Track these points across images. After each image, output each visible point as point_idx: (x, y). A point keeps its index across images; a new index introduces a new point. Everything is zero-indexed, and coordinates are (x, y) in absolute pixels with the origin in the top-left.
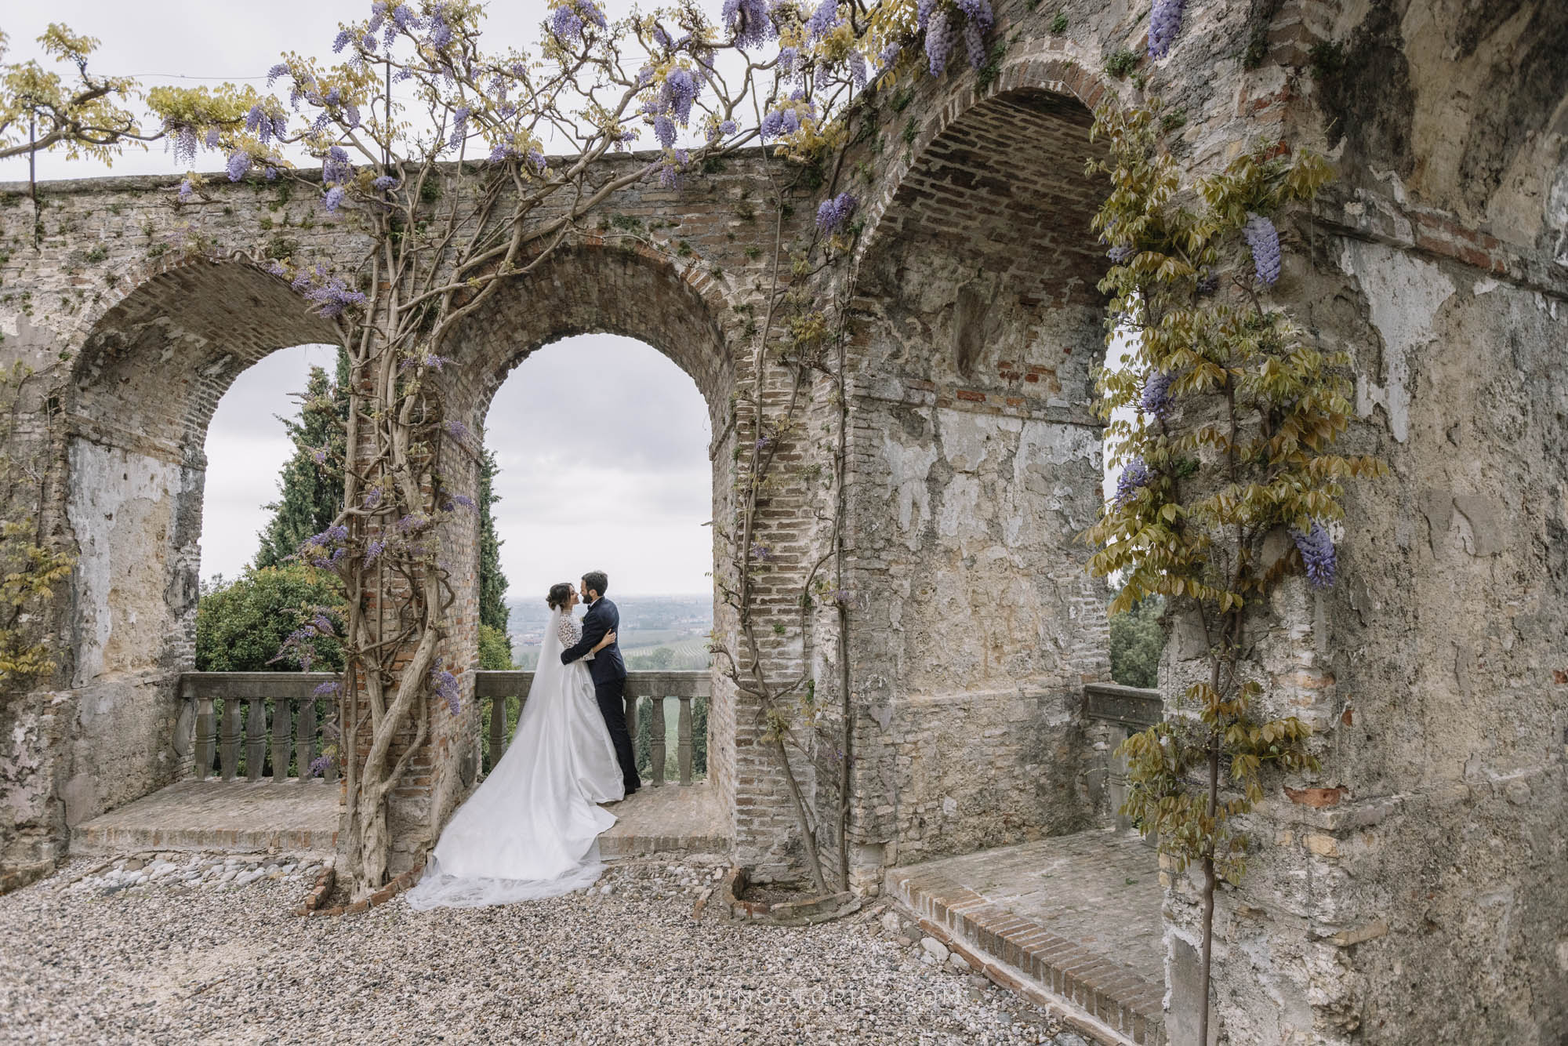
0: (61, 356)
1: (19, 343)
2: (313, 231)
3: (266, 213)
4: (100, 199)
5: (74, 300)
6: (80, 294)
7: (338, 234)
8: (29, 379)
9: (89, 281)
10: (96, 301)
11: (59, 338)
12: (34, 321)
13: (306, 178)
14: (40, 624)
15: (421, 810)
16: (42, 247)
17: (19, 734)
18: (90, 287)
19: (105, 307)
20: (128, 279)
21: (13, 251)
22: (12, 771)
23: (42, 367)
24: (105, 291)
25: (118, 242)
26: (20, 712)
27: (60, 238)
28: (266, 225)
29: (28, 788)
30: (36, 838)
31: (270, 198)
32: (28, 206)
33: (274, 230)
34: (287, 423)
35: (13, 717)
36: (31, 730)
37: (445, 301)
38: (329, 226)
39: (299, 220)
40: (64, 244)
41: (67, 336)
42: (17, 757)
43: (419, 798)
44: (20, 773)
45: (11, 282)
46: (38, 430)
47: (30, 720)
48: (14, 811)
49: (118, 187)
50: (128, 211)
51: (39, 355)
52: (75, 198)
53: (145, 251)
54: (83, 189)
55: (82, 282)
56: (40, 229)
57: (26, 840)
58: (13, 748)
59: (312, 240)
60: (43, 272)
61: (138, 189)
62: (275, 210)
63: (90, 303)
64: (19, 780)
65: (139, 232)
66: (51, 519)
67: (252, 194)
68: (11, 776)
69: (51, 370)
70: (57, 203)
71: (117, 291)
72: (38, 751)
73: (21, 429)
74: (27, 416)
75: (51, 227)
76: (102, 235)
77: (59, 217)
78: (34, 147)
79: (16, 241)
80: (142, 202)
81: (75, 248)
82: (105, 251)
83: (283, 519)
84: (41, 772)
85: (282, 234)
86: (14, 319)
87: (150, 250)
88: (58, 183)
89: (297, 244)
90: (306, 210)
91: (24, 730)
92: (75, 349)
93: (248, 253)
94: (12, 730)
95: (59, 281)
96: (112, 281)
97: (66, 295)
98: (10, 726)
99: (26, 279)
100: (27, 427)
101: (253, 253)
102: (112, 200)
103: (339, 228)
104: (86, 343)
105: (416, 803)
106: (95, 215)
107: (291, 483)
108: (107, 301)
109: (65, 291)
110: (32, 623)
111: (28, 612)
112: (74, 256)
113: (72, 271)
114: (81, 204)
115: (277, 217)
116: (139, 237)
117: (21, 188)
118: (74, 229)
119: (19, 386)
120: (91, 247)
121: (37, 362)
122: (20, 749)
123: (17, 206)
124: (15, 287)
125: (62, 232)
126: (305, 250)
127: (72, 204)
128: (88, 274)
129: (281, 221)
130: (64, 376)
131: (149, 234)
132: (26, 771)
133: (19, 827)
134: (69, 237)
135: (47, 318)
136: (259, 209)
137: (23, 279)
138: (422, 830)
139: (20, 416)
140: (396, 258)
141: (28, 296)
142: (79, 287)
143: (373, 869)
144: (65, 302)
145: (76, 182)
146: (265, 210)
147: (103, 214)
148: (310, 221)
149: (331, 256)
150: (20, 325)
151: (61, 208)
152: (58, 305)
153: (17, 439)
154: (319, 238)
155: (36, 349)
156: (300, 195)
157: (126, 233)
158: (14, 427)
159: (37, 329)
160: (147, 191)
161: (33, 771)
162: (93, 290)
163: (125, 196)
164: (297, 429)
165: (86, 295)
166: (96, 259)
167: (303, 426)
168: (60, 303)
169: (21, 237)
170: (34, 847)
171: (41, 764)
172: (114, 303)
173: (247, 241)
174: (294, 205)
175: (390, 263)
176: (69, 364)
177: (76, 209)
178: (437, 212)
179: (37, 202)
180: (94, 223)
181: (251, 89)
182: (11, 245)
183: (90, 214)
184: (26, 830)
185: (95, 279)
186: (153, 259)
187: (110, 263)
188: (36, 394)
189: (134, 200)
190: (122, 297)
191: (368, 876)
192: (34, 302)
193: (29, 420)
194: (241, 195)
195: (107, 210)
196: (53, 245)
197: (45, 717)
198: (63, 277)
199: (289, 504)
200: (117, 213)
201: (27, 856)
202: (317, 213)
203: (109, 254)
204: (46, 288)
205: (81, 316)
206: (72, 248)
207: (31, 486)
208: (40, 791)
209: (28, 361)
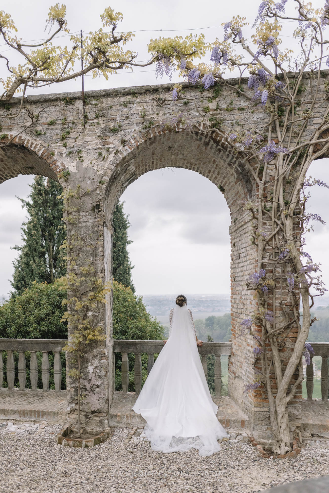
0: (100, 182)
1: (78, 176)
2: (232, 113)
3: (206, 104)
4: (116, 99)
5: (104, 153)
6: (108, 150)
7: (246, 114)
8: (85, 194)
9: (112, 143)
10: (116, 153)
11: (98, 173)
12: (86, 164)
13: (230, 83)
14: (98, 316)
15: (298, 411)
16: (87, 126)
17: (91, 369)
18: (113, 146)
19: (121, 156)
20: (132, 141)
21: (71, 129)
22: (88, 387)
23: (90, 189)
24: (120, 148)
25: (126, 122)
26: (91, 358)
27: (96, 121)
28: (207, 110)
29: (97, 395)
30: (101, 418)
31: (209, 95)
32: (79, 104)
33: (211, 113)
34: (23, 201)
35: (87, 361)
36: (96, 367)
37: (311, 150)
38: (242, 109)
39: (224, 106)
40: (98, 124)
41: (101, 172)
42: (90, 380)
43: (297, 405)
44: (92, 387)
45: (72, 145)
46: (90, 221)
47: (96, 362)
48: (90, 405)
49: (126, 93)
50: (131, 105)
51: (89, 182)
52: (104, 99)
53: (141, 126)
54: (108, 94)
55: (108, 143)
56: (86, 117)
57: (96, 418)
58: (88, 376)
59: (232, 118)
60: (88, 139)
61: (137, 93)
62: (211, 102)
63: (113, 155)
64: (92, 390)
65: (138, 116)
66: (100, 265)
67: (199, 93)
68: (88, 389)
69: (95, 190)
70: (94, 102)
71: (126, 147)
72: (99, 377)
73: (82, 220)
74: (84, 214)
75: (91, 115)
76: (118, 119)
77: (95, 109)
78: (83, 73)
79: (73, 123)
80: (138, 100)
81: (104, 125)
82: (120, 127)
83: (27, 255)
84: (102, 387)
85: (216, 114)
86: (74, 164)
87: (144, 126)
88: (96, 92)
89: (224, 119)
90: (229, 101)
91: (93, 367)
92: (107, 179)
93: (197, 125)
94: (87, 367)
95: (96, 144)
96: (124, 142)
97: (100, 151)
98: (86, 365)
99: (79, 143)
100: (84, 219)
101: (200, 125)
102: (123, 99)
103: (247, 110)
104: (112, 175)
105: (295, 408)
106: (114, 108)
107: (30, 235)
108: (122, 153)
109: (100, 148)
110: (94, 316)
111: (92, 311)
112: (103, 130)
113: (103, 138)
114: (107, 102)
115: (212, 105)
116: (138, 119)
117: (77, 95)
118: (103, 116)
119: (79, 198)
120: (112, 125)
121: (88, 185)
122: (91, 376)
123: (73, 104)
124: (73, 147)
125: (97, 117)
126: (228, 123)
127: (102, 103)
128: (111, 140)
129: (215, 107)
130: (101, 193)
131: (143, 117)
132: (95, 387)
133: (93, 412)
134: (101, 120)
135: (91, 163)
136: (202, 102)
137: (77, 142)
138: (297, 421)
139: (81, 213)
140: (280, 126)
141: (80, 152)
142: (107, 146)
143: (286, 438)
144: (100, 154)
145: (105, 91)
146: (206, 102)
147: (118, 107)
148: (230, 107)
149: (242, 126)
150: (78, 167)
151: (96, 105)
152: (96, 156)
153: (80, 225)
154: (236, 116)
155: (87, 179)
156: (225, 93)
157: (131, 117)
158: (79, 219)
159: (86, 169)
160: (141, 94)
161: (98, 387)
162: (114, 148)
163: (129, 97)
164: (28, 204)
165: (110, 150)
166: (115, 131)
167: (31, 202)
168: (97, 155)
169: (76, 121)
170: (101, 422)
171: (102, 383)
172: (125, 154)
173: (196, 119)
174: (221, 99)
175: (278, 129)
176: (104, 186)
177: (104, 105)
178: (302, 99)
179: (84, 102)
180: (113, 112)
181: (203, 36)
182: (71, 125)
183: (111, 107)
184: (96, 414)
185: (115, 142)
186: (145, 131)
187: (122, 133)
188: (88, 202)
189: (134, 99)
190: (129, 151)
191: (285, 441)
192: (84, 155)
193: (86, 216)
194: (192, 94)
195: (121, 105)
196: (92, 124)
197: (102, 361)
198: (99, 141)
199: (29, 246)
200: (126, 106)
201: (97, 426)
202: (235, 102)
203: (122, 128)
204: (90, 147)
205: (109, 161)
206: (103, 126)
207: (89, 248)
208: (102, 396)
209: (83, 185)
